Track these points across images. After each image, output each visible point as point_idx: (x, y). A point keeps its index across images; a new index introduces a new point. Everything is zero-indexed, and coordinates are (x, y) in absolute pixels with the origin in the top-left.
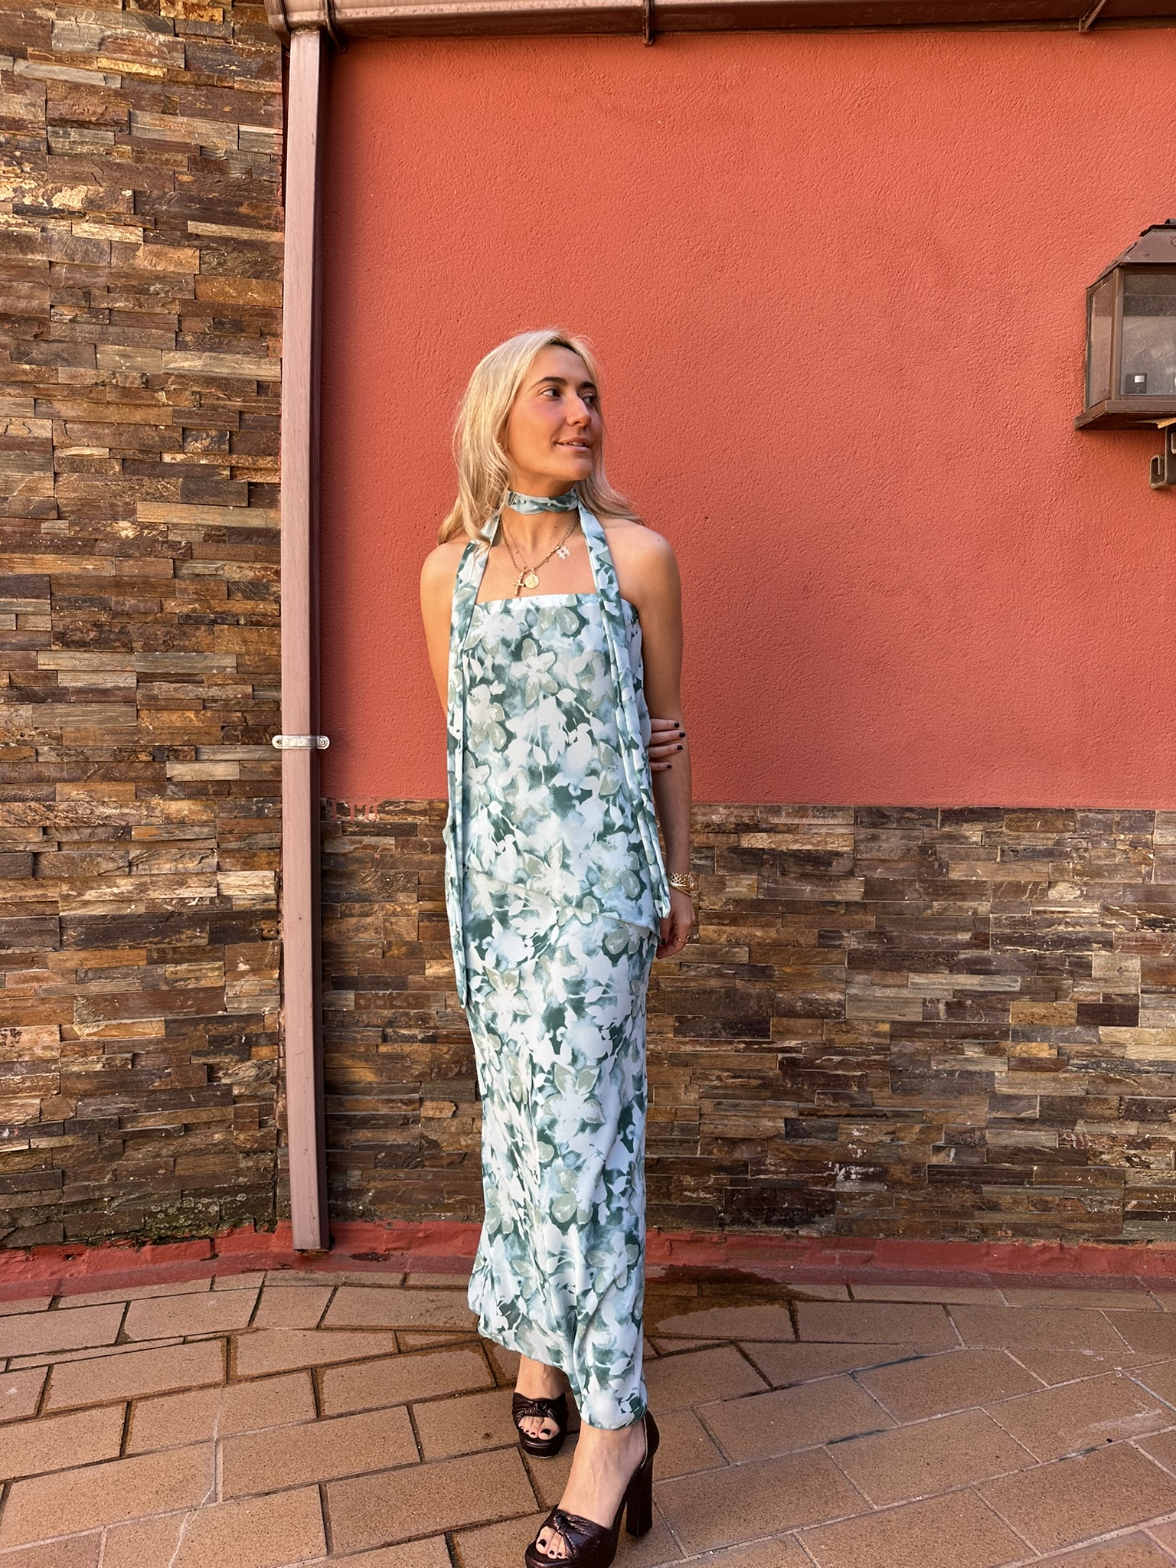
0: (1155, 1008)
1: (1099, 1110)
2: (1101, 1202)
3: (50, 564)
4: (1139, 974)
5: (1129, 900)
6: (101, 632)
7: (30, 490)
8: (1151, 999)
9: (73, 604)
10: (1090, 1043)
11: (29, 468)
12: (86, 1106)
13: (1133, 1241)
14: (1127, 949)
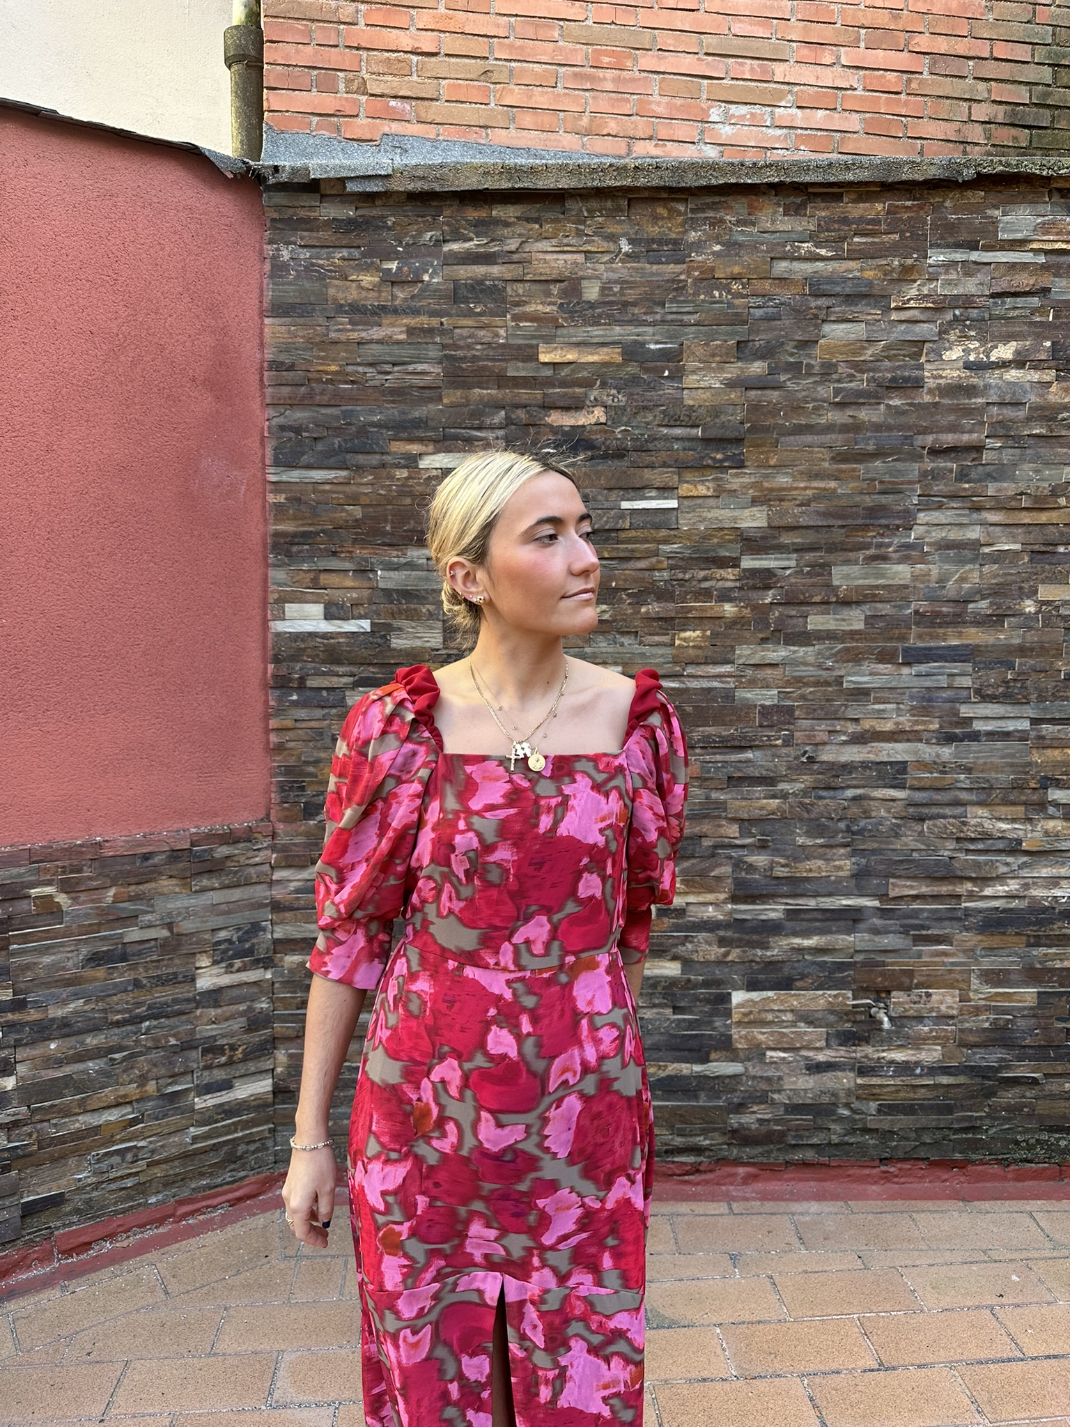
3: (975, 636)
6: (1008, 687)
7: (963, 579)
9: (988, 666)
11: (963, 562)
12: (974, 1054)
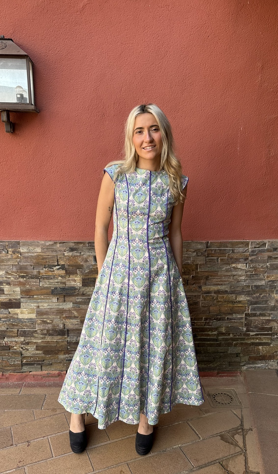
0: (26, 303)
1: (11, 334)
2: (14, 361)
4: (20, 292)
5: (14, 269)
8: (24, 300)
10: (6, 314)
13: (25, 372)
14: (15, 285)
